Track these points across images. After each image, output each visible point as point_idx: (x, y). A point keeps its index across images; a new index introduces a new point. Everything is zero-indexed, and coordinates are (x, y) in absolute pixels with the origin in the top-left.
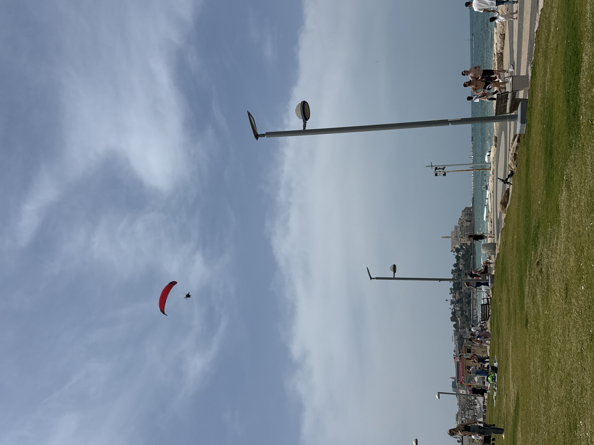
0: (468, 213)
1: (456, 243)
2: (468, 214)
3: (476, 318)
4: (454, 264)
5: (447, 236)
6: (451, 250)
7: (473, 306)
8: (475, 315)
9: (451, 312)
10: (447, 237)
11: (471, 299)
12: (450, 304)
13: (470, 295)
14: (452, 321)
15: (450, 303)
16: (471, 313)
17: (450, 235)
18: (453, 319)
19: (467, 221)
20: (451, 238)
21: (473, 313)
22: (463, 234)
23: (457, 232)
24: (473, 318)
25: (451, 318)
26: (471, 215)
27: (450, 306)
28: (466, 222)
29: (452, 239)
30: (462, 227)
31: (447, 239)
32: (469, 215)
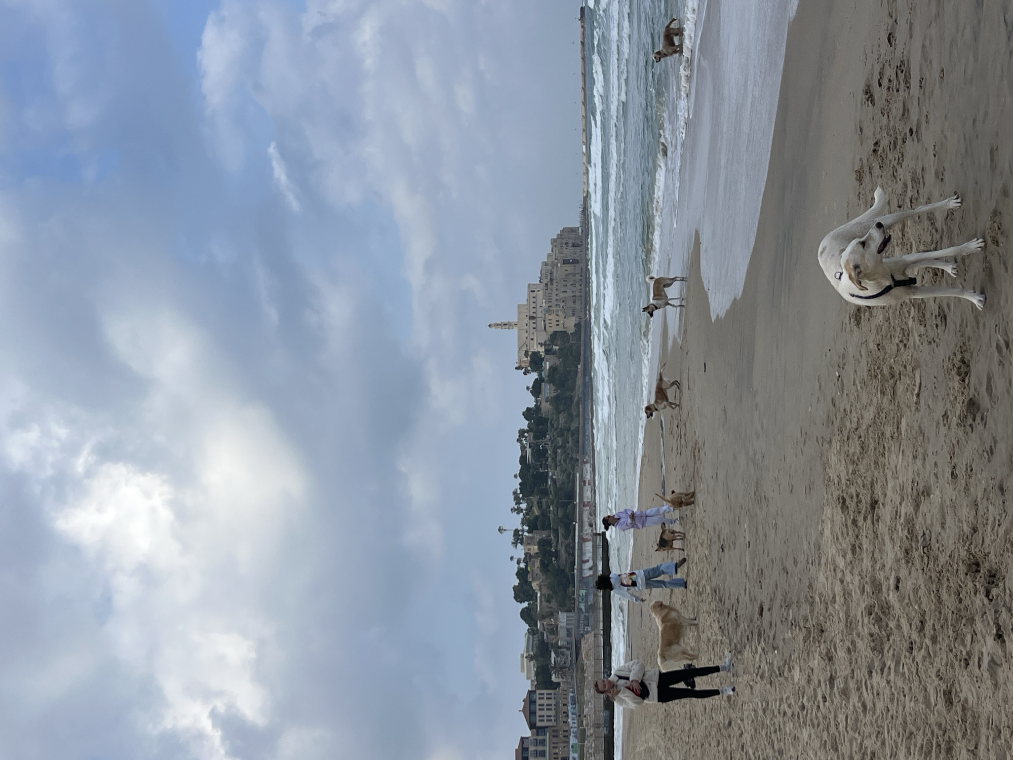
0: (570, 242)
1: (532, 339)
2: (570, 245)
3: (590, 569)
4: (525, 410)
5: (506, 321)
6: (517, 365)
7: (581, 530)
8: (588, 561)
9: (516, 570)
10: (505, 325)
11: (575, 506)
12: (513, 543)
13: (571, 496)
14: (516, 600)
15: (512, 539)
16: (573, 555)
17: (515, 320)
18: (522, 592)
19: (566, 262)
20: (516, 330)
21: (581, 553)
22: (553, 300)
23: (534, 305)
24: (581, 570)
25: (515, 588)
26: (579, 246)
27: (512, 547)
28: (564, 264)
29: (519, 330)
30: (552, 284)
31: (505, 331)
32: (574, 245)
